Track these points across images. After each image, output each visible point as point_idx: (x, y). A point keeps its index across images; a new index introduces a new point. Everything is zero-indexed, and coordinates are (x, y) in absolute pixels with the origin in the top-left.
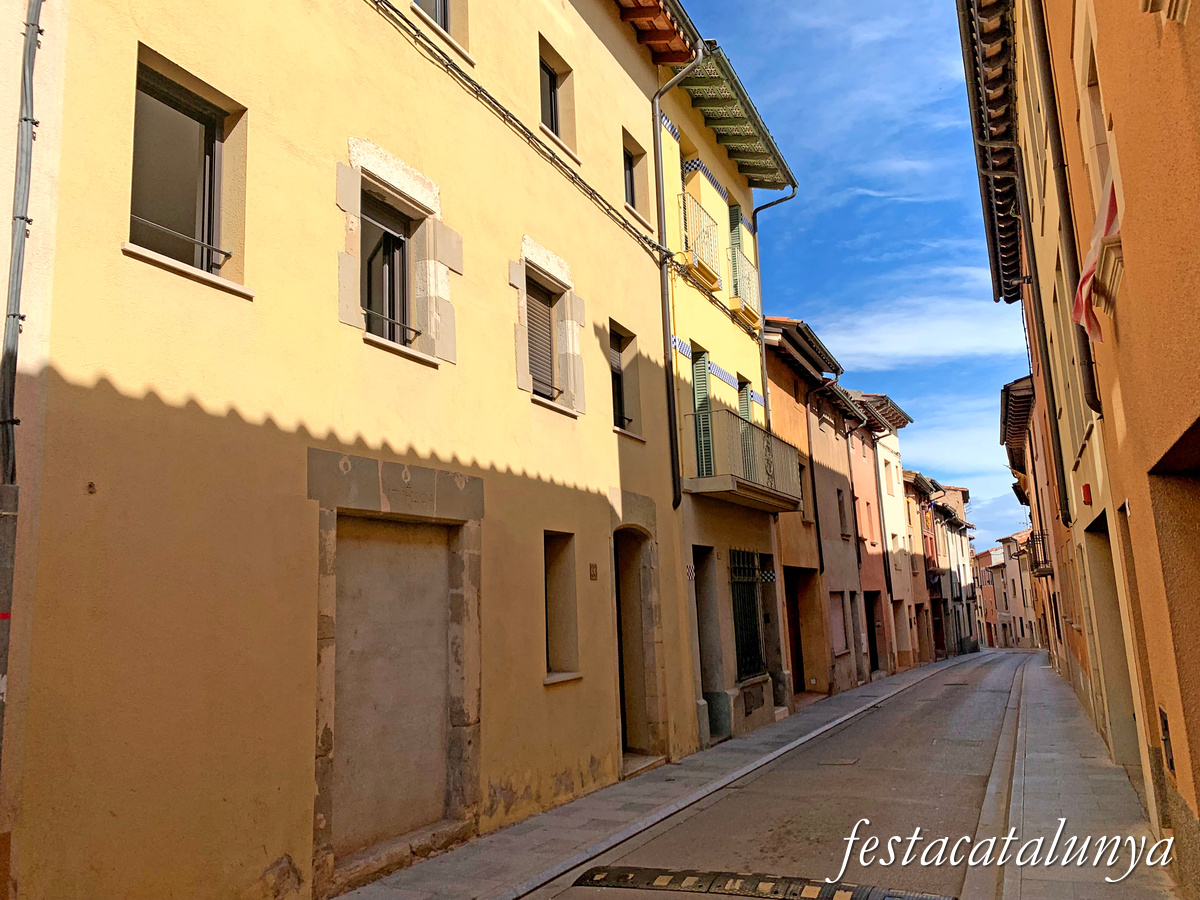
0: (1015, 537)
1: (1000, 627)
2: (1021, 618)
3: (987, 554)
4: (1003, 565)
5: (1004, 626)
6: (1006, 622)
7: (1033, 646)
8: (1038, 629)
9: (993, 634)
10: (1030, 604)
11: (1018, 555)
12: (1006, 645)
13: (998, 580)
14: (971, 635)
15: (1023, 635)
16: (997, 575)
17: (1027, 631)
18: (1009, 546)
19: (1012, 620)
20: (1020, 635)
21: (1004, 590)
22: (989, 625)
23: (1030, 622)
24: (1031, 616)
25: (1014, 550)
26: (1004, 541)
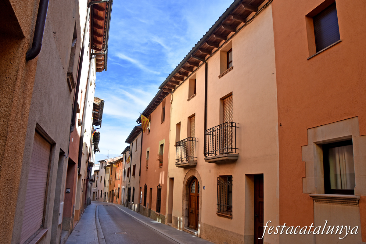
0: (106, 160)
2: (102, 191)
5: (94, 193)
6: (95, 191)
7: (105, 201)
8: (109, 196)
10: (107, 185)
15: (101, 197)
17: (103, 196)
18: (102, 164)
19: (98, 191)
20: (100, 196)
23: (105, 192)
24: (107, 190)
25: (104, 165)
26: (101, 162)
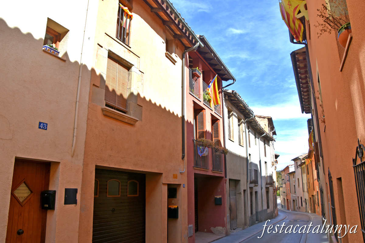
0: (300, 157)
1: (292, 201)
2: (301, 198)
3: (287, 168)
4: (294, 172)
5: (294, 200)
7: (306, 211)
8: (309, 204)
9: (289, 204)
10: (306, 190)
11: (301, 165)
12: (294, 210)
13: (292, 179)
14: (268, 207)
15: (302, 205)
16: (292, 177)
17: (304, 204)
18: (297, 163)
19: (297, 198)
20: (300, 205)
21: (294, 184)
22: (288, 200)
23: (306, 199)
24: (306, 196)
25: (299, 163)
26: (295, 160)
